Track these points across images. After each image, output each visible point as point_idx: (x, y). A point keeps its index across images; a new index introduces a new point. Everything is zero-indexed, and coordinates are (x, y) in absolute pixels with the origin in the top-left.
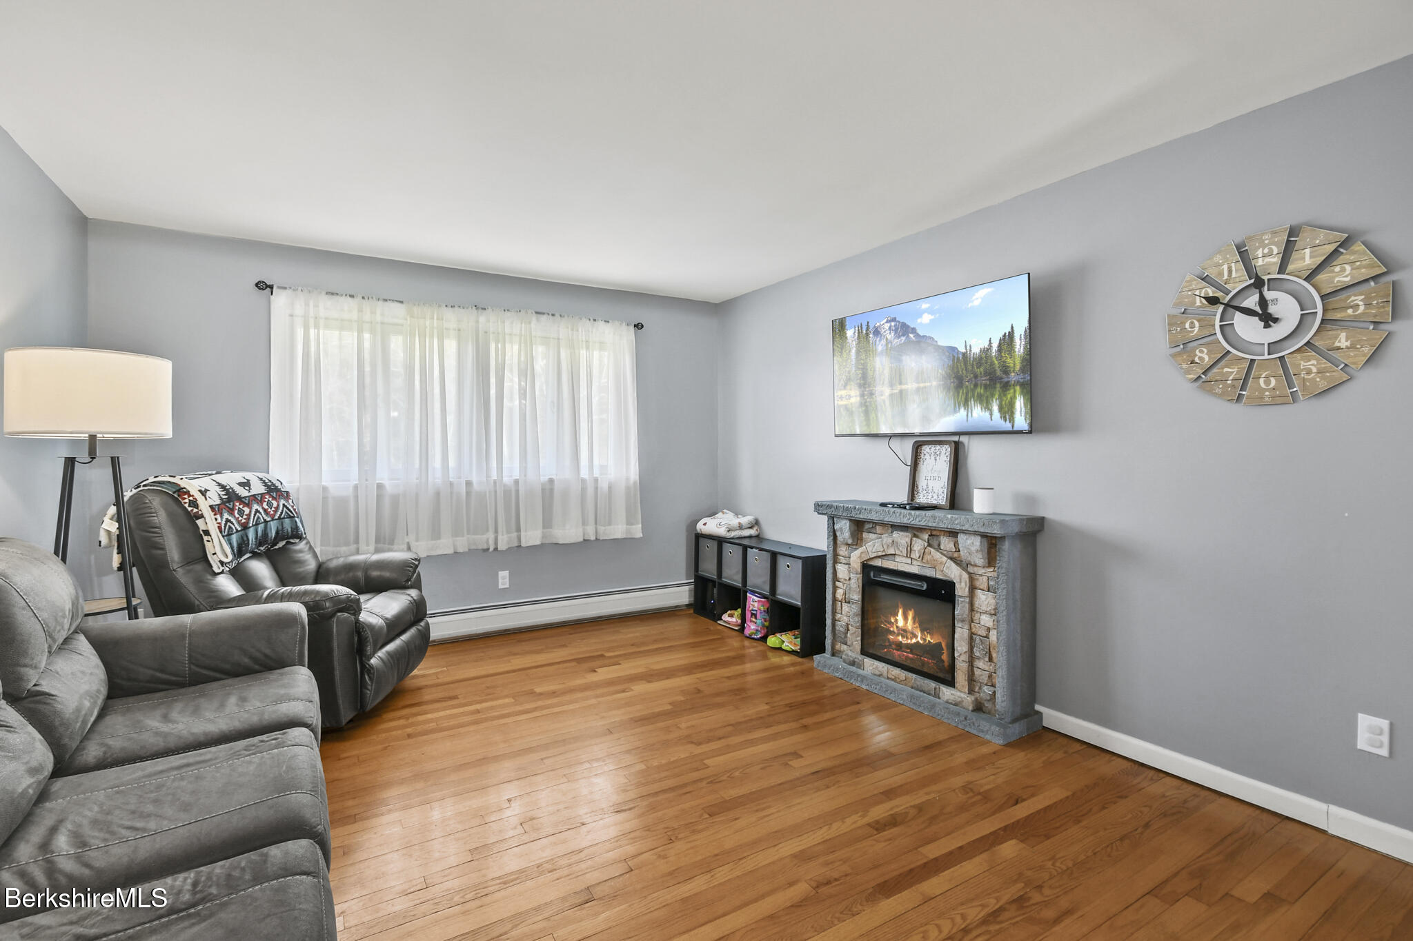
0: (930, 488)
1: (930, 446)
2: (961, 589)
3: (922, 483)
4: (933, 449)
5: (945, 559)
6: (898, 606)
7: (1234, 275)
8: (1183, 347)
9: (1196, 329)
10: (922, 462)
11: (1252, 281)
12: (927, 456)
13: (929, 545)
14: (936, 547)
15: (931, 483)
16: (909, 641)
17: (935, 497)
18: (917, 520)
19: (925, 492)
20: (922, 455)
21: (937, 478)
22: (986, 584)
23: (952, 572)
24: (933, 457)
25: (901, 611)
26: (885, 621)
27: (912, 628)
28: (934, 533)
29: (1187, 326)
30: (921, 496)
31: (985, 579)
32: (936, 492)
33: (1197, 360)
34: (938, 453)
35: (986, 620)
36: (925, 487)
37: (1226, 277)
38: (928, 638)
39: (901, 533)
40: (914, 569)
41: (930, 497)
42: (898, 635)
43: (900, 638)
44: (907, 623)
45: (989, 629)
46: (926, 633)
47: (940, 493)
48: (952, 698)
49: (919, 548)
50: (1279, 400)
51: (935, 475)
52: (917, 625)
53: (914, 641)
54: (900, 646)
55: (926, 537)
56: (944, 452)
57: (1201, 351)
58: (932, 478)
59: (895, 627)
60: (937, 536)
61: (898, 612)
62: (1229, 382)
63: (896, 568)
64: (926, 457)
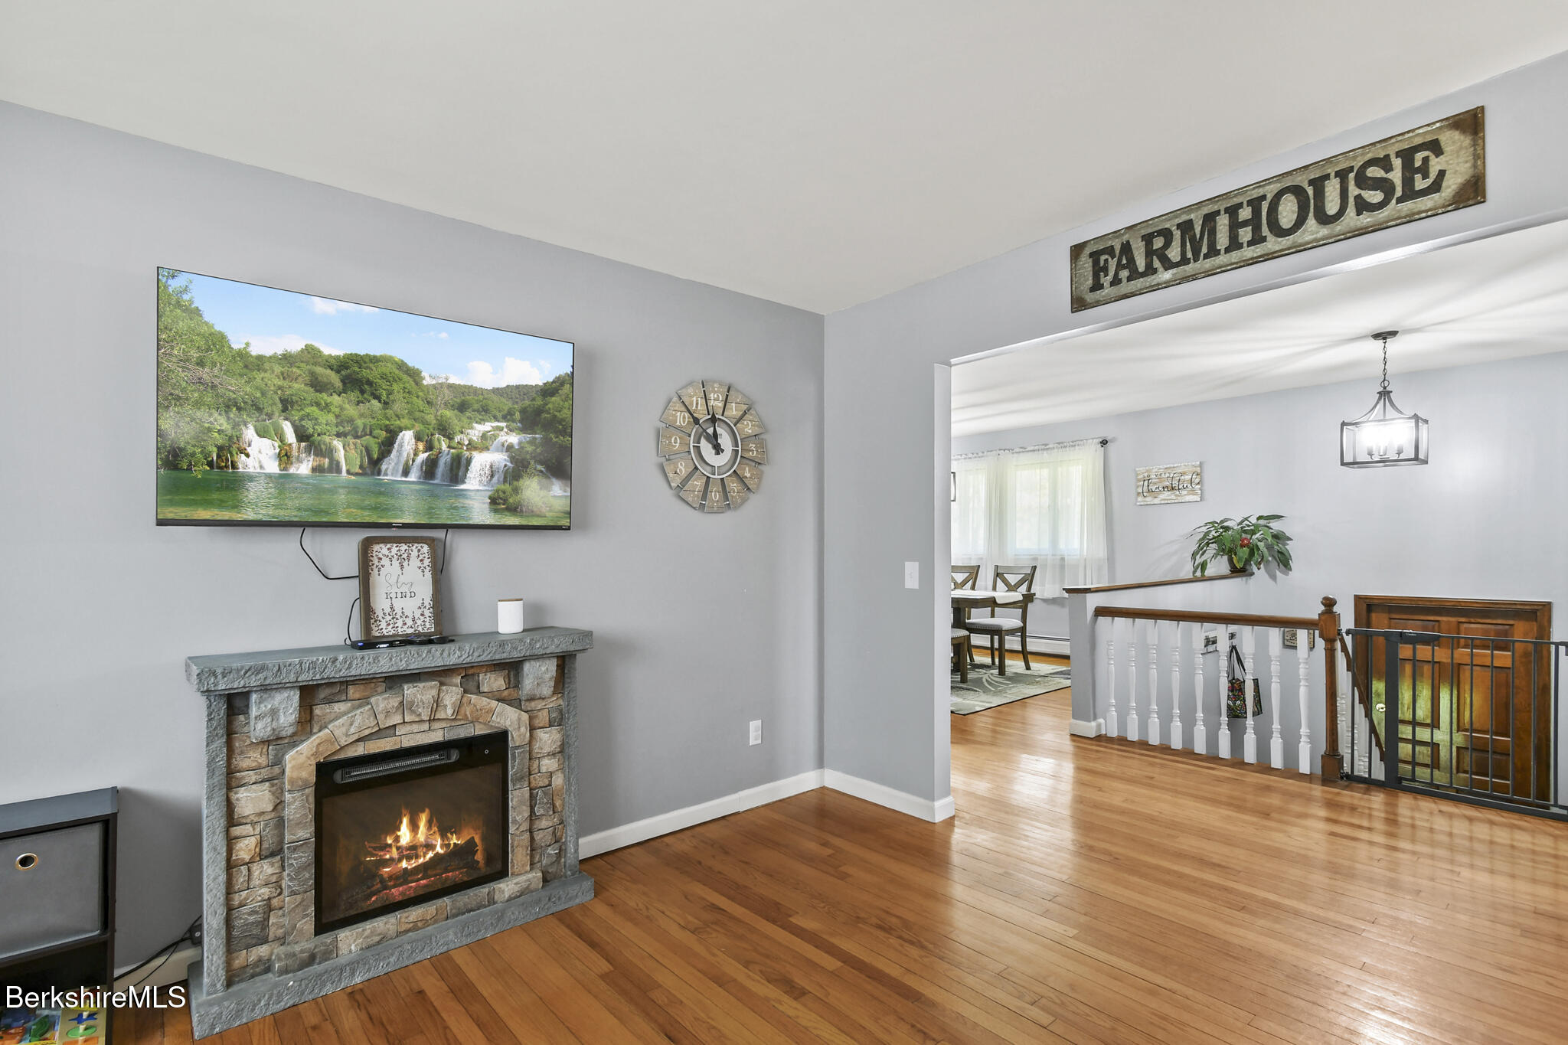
0: (398, 611)
1: (389, 546)
2: (518, 737)
3: (380, 604)
4: (394, 550)
5: (494, 703)
6: (401, 813)
7: (699, 408)
8: (665, 460)
9: (678, 445)
10: (376, 570)
11: (710, 417)
12: (385, 561)
13: (465, 692)
14: (476, 691)
15: (398, 604)
16: (421, 861)
17: (409, 622)
18: (476, 654)
19: (388, 618)
20: (375, 561)
21: (408, 595)
22: (548, 718)
23: (508, 718)
24: (396, 563)
25: (405, 821)
26: (375, 849)
27: (427, 837)
28: (471, 672)
29: (673, 440)
30: (383, 625)
31: (545, 713)
32: (411, 616)
33: (678, 471)
34: (405, 556)
35: (548, 764)
36: (388, 610)
37: (694, 408)
38: (454, 840)
39: (421, 685)
40: (436, 737)
41: (400, 623)
42: (400, 860)
43: (404, 864)
44: (417, 834)
45: (551, 774)
46: (449, 835)
47: (418, 614)
48: (517, 888)
49: (454, 699)
50: (720, 510)
51: (405, 589)
52: (435, 829)
53: (430, 855)
54: (406, 876)
55: (458, 680)
56: (415, 553)
57: (681, 465)
58: (399, 595)
59: (394, 850)
60: (473, 675)
61: (401, 822)
62: (696, 493)
63: (398, 747)
64: (382, 562)
